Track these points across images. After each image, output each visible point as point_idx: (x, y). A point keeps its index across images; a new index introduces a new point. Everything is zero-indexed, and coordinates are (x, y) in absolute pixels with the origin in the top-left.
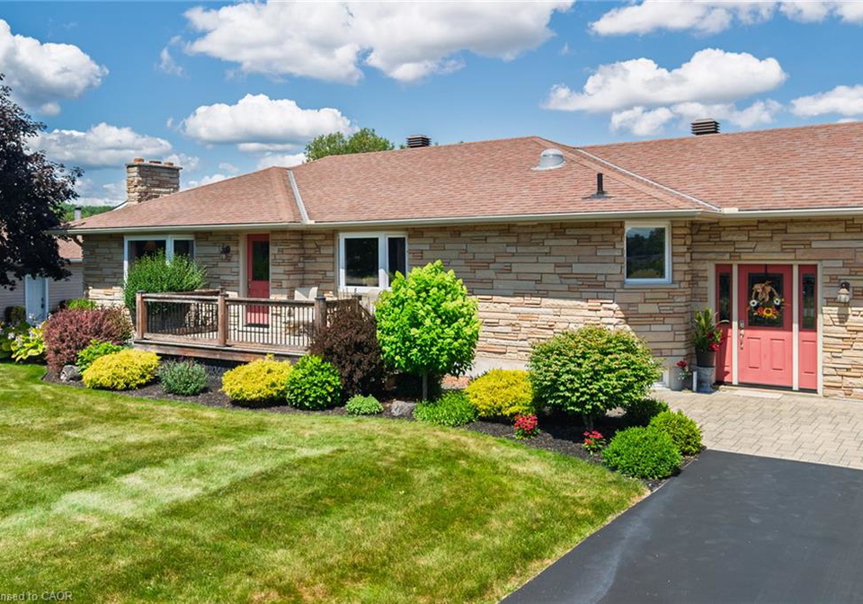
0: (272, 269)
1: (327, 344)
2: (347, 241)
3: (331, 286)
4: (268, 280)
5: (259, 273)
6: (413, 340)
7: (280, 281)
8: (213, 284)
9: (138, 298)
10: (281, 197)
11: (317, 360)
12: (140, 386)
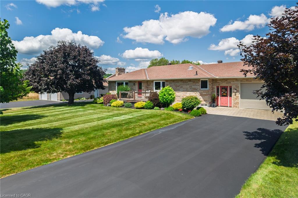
0: (142, 87)
1: (151, 99)
2: (155, 82)
3: (152, 90)
4: (141, 89)
5: (140, 88)
6: (164, 98)
7: (144, 89)
8: (132, 90)
9: (120, 92)
10: (144, 75)
11: (149, 102)
12: (121, 106)
